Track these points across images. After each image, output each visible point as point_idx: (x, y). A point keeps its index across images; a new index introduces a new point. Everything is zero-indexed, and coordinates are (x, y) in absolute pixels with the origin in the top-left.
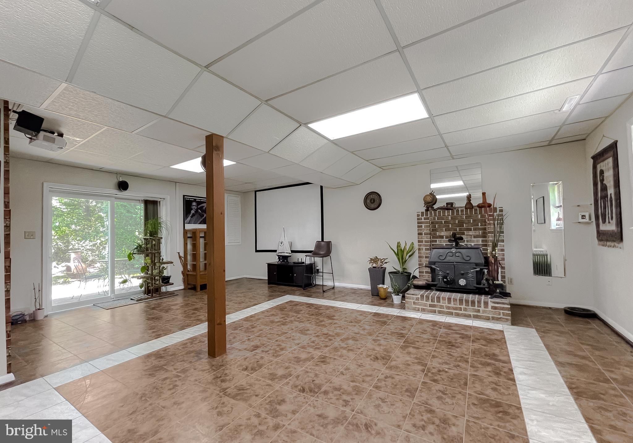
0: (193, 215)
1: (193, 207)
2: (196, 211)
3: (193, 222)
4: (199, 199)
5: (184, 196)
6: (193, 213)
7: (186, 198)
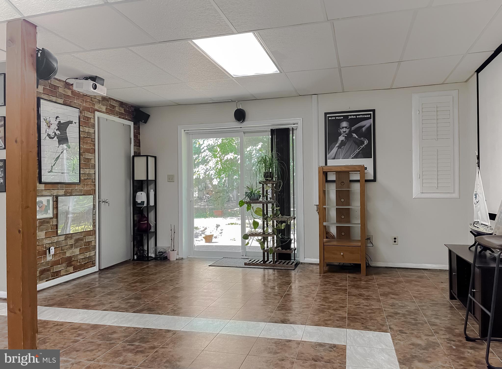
0: (343, 144)
1: (342, 131)
2: (349, 136)
3: (341, 156)
4: (353, 115)
5: (326, 114)
6: (342, 141)
7: (329, 117)
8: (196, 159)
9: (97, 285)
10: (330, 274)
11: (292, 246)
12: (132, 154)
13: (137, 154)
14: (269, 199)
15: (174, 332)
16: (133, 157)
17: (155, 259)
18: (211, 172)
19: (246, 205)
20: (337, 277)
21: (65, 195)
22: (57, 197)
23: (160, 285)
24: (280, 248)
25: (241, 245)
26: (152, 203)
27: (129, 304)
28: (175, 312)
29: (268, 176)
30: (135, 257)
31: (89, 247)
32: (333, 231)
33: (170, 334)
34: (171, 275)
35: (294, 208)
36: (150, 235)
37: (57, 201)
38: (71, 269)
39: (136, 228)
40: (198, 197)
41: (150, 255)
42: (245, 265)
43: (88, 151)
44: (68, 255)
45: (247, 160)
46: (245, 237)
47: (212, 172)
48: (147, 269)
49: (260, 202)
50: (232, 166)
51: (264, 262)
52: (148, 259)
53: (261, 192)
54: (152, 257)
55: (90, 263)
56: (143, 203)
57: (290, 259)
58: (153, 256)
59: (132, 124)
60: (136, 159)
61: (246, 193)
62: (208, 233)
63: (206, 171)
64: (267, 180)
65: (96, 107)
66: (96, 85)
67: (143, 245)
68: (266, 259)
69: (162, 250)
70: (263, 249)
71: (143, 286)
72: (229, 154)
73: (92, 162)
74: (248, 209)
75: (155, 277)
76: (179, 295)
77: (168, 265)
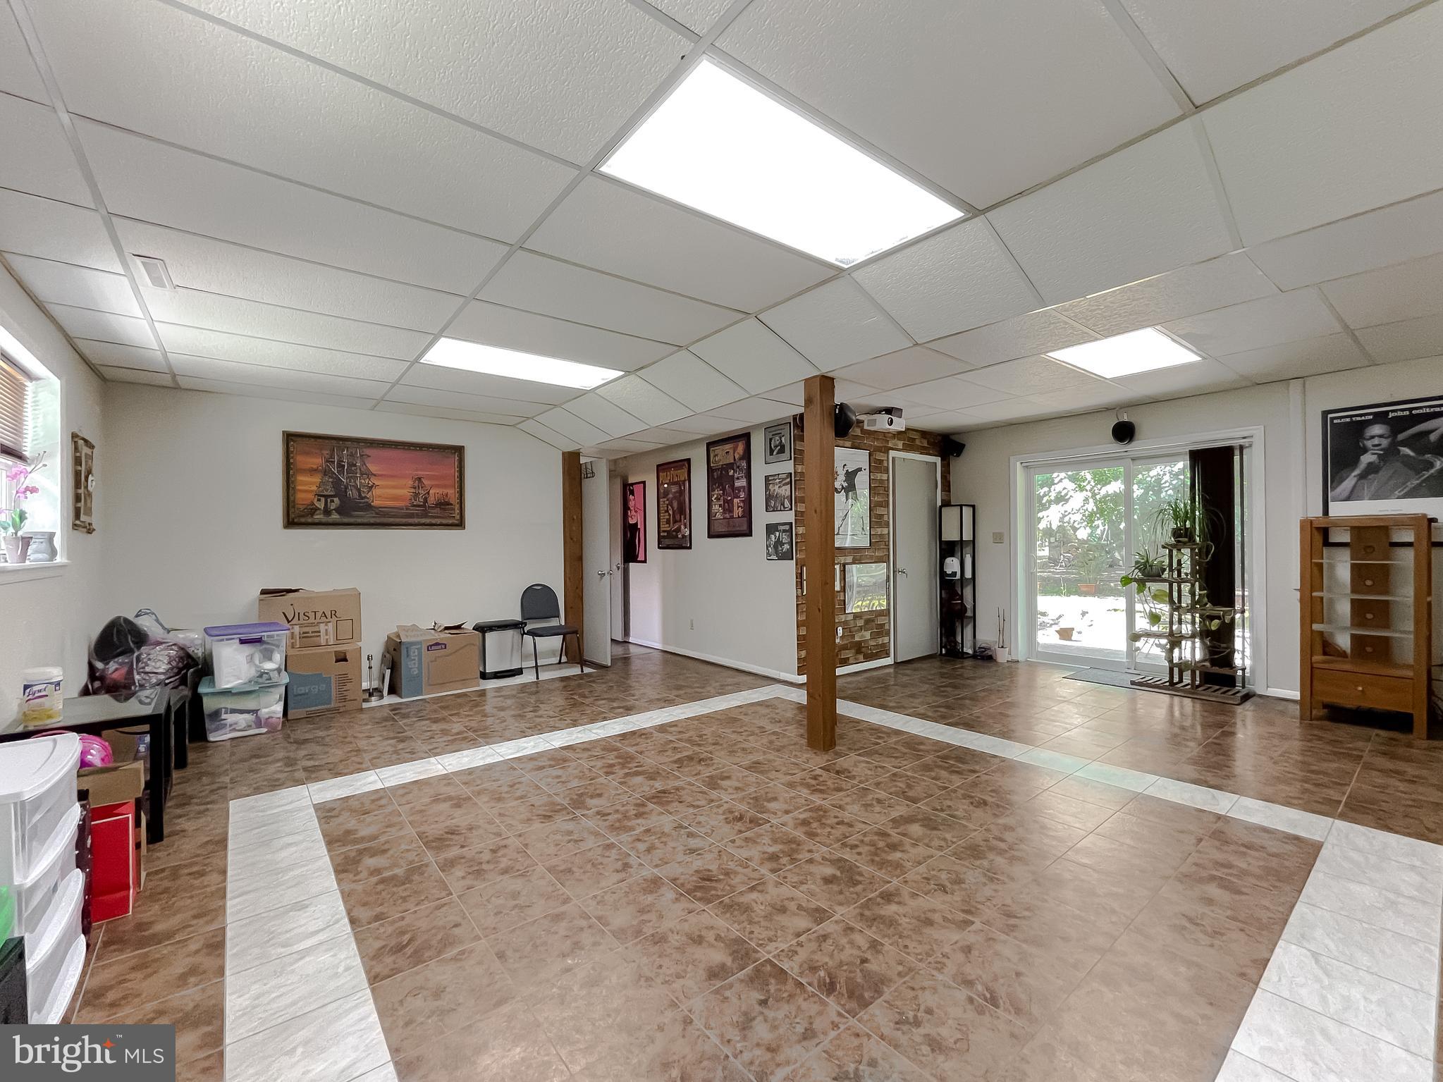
0: (1372, 469)
1: (1369, 443)
2: (1389, 454)
4: (1402, 410)
5: (1325, 414)
6: (1370, 464)
8: (1045, 495)
9: (892, 683)
10: (1327, 723)
11: (1238, 661)
12: (939, 503)
13: (946, 503)
14: (1183, 576)
15: (1003, 760)
16: (941, 507)
17: (974, 656)
18: (1074, 517)
19: (1135, 585)
20: (1344, 732)
21: (853, 563)
22: (844, 565)
23: (983, 694)
24: (1207, 664)
25: (1125, 650)
26: (968, 575)
27: (939, 714)
28: (1006, 734)
29: (1182, 536)
30: (944, 652)
31: (881, 631)
32: (1343, 641)
33: (997, 761)
34: (999, 683)
35: (1243, 591)
36: (965, 620)
37: (844, 570)
38: (861, 657)
39: (944, 610)
40: (1049, 558)
41: (965, 650)
42: (1132, 684)
43: (880, 504)
44: (857, 639)
45: (1151, 493)
46: (1134, 637)
47: (1078, 517)
48: (962, 670)
49: (1164, 581)
50: (1116, 506)
51: (1172, 683)
52: (962, 656)
53: (1167, 562)
54: (968, 654)
55: (883, 652)
56: (954, 574)
57: (1234, 686)
58: (970, 651)
59: (938, 460)
60: (944, 509)
61: (1137, 562)
62: (1064, 624)
63: (1064, 516)
64: (1179, 541)
65: (890, 445)
66: (892, 420)
67: (954, 635)
68: (1176, 679)
69: (983, 645)
70: (1171, 661)
71: (956, 692)
72: (1109, 483)
73: (886, 518)
74: (1140, 591)
75: (973, 682)
76: (1010, 712)
77: (995, 668)
